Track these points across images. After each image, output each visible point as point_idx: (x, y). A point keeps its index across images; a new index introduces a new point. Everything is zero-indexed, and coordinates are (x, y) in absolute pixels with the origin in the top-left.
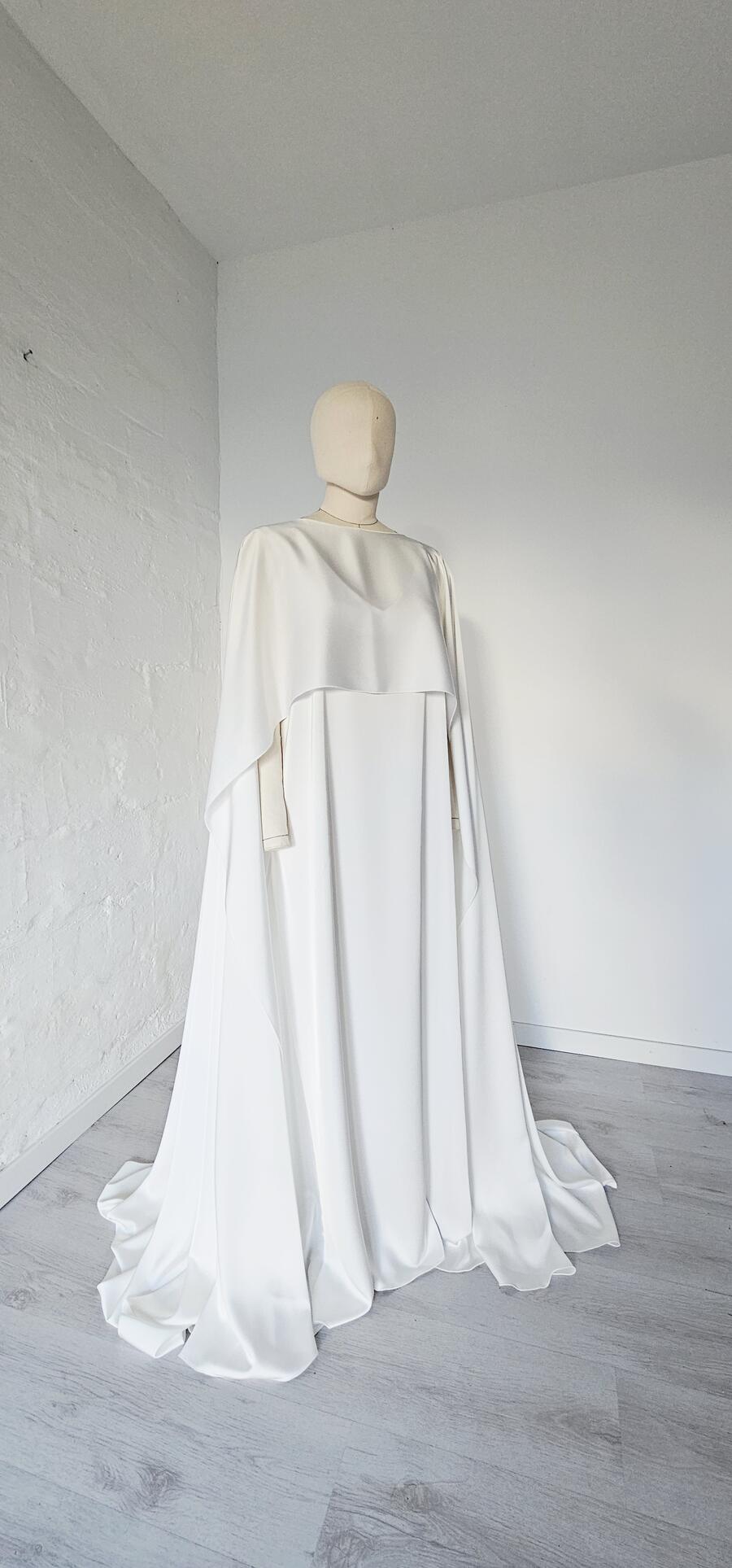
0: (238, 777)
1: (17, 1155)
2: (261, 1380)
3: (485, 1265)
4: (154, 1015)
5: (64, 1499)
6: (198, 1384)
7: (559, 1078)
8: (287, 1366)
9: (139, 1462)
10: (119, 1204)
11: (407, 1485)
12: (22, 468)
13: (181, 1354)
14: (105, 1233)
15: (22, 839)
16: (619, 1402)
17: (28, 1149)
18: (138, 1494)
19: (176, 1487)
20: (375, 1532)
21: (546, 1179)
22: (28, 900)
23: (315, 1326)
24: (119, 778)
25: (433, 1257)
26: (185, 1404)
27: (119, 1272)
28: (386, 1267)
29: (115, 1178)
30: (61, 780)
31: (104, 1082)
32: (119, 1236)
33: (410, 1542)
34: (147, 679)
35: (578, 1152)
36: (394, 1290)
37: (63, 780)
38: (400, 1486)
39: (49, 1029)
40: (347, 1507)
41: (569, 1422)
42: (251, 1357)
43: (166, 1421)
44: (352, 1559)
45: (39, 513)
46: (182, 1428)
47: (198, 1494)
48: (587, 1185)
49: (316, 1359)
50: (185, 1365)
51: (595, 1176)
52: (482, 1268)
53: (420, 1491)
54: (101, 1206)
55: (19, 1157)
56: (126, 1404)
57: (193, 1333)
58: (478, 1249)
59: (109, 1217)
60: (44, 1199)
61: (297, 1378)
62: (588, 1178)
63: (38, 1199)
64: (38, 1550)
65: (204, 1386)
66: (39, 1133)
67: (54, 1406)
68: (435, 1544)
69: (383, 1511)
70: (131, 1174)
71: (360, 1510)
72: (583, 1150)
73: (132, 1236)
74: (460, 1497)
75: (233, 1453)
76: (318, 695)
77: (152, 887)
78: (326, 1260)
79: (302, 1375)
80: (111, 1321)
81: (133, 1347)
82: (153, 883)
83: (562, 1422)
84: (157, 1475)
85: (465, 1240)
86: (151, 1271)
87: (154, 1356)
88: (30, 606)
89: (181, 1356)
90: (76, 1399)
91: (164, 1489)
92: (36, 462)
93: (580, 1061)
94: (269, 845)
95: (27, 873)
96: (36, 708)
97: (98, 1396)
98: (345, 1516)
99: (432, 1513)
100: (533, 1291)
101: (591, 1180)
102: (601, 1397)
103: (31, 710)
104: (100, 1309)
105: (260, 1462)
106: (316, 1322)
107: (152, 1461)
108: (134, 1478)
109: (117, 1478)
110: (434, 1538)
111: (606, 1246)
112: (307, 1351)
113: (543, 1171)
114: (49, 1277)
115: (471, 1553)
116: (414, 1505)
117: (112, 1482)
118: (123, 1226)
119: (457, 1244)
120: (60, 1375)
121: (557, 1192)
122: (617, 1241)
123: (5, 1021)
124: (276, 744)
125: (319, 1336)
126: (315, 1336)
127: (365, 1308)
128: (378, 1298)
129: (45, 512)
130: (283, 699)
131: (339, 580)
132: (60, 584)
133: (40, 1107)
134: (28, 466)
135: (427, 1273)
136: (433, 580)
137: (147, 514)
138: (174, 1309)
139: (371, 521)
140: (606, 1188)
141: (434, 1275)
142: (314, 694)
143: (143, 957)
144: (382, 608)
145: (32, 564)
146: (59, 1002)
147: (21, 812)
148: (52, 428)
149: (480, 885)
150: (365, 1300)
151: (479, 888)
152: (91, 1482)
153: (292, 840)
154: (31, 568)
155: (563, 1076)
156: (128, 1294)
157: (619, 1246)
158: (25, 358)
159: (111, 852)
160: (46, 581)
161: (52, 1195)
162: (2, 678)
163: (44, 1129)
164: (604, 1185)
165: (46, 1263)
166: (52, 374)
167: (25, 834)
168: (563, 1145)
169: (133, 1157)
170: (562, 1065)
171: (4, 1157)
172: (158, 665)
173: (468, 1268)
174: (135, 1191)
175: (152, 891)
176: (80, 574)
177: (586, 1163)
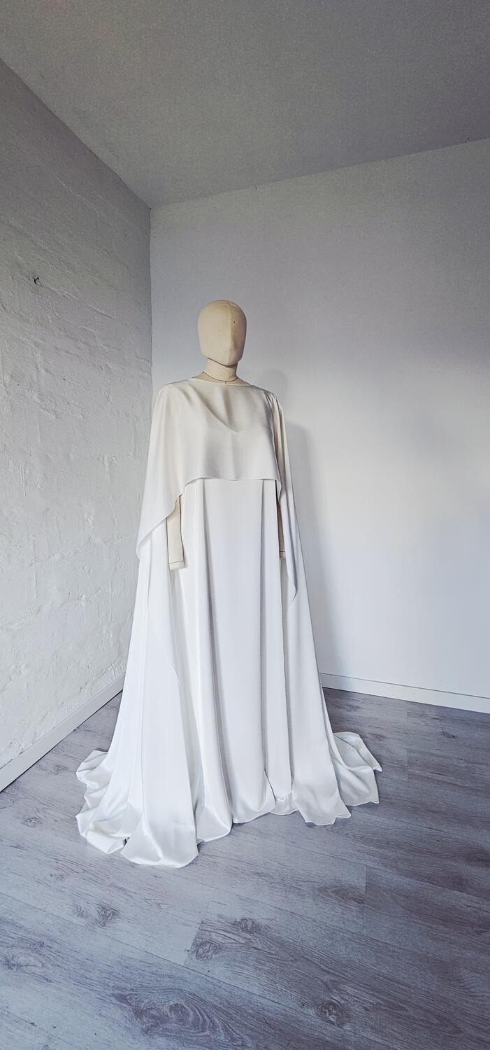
0: (155, 528)
2: (165, 866)
3: (298, 811)
4: (111, 667)
5: (57, 921)
6: (130, 867)
7: (355, 708)
8: (180, 861)
9: (97, 904)
10: (88, 773)
11: (242, 920)
12: (33, 346)
14: (80, 789)
15: (33, 561)
16: (367, 883)
17: (36, 742)
18: (96, 920)
19: (117, 917)
20: (223, 941)
21: (339, 765)
22: (37, 597)
23: (197, 840)
24: (90, 525)
25: (268, 806)
26: (123, 877)
27: (88, 809)
28: (240, 810)
29: (87, 759)
31: (81, 705)
32: (88, 791)
33: (242, 947)
34: (107, 465)
35: (361, 751)
36: (245, 823)
37: (57, 527)
38: (239, 920)
39: (49, 672)
40: (209, 929)
41: (336, 892)
42: (160, 854)
43: (112, 885)
44: (210, 954)
45: (43, 371)
46: (121, 888)
47: (129, 921)
48: (364, 769)
49: (197, 857)
50: (124, 858)
51: (369, 764)
52: (297, 813)
53: (250, 923)
54: (78, 774)
55: (31, 746)
56: (92, 876)
57: (128, 842)
58: (295, 802)
59: (83, 780)
60: (46, 770)
62: (366, 765)
63: (43, 770)
64: (42, 945)
65: (135, 869)
66: (43, 733)
67: (52, 876)
68: (255, 948)
69: (228, 932)
70: (96, 758)
71: (216, 931)
72: (365, 750)
73: (96, 791)
74: (272, 926)
75: (149, 901)
76: (199, 482)
77: (110, 590)
78: (206, 805)
79: (186, 866)
80: (83, 835)
81: (95, 848)
82: (110, 587)
83: (333, 893)
84: (107, 911)
85: (288, 797)
86: (106, 809)
87: (107, 853)
88: (38, 426)
89: (121, 853)
90: (63, 873)
91: (110, 918)
92: (41, 342)
93: (369, 698)
94: (172, 567)
95: (36, 581)
96: (42, 485)
97: (75, 872)
98: (208, 933)
99: (255, 934)
100: (325, 825)
101: (368, 767)
102: (357, 880)
103: (39, 486)
104: (77, 829)
105: (162, 906)
106: (198, 837)
107: (104, 904)
108: (94, 912)
109: (85, 911)
110: (254, 946)
111: (371, 803)
112: (193, 852)
113: (337, 760)
114: (48, 811)
115: (273, 952)
116: (245, 929)
117: (82, 913)
118: (90, 784)
119: (283, 799)
120: (55, 861)
121: (345, 772)
122: (378, 800)
123: (23, 667)
124: (177, 509)
125: (199, 846)
126: (198, 845)
127: (227, 830)
128: (235, 827)
129: (46, 370)
130: (181, 483)
131: (213, 415)
132: (55, 412)
133: (44, 717)
134: (36, 344)
135: (264, 815)
136: (269, 412)
137: (106, 365)
138: (118, 829)
139: (234, 379)
140: (375, 771)
141: (269, 816)
142: (198, 481)
143: (104, 632)
144: (237, 431)
145: (39, 402)
146: (55, 657)
147: (32, 545)
148: (51, 321)
149: (298, 591)
150: (225, 826)
151: (297, 593)
152: (71, 913)
153: (187, 563)
154: (38, 404)
155: (359, 707)
156: (93, 820)
157: (379, 803)
158: (35, 282)
159: (85, 569)
160: (47, 410)
161: (51, 768)
162: (22, 468)
163: (46, 730)
164: (375, 769)
165: (47, 804)
166: (50, 289)
167: (35, 558)
168: (352, 746)
169: (97, 748)
170: (358, 701)
171: (23, 745)
172: (114, 457)
173: (289, 812)
174: (98, 766)
175: (110, 592)
176: (67, 404)
177: (366, 757)
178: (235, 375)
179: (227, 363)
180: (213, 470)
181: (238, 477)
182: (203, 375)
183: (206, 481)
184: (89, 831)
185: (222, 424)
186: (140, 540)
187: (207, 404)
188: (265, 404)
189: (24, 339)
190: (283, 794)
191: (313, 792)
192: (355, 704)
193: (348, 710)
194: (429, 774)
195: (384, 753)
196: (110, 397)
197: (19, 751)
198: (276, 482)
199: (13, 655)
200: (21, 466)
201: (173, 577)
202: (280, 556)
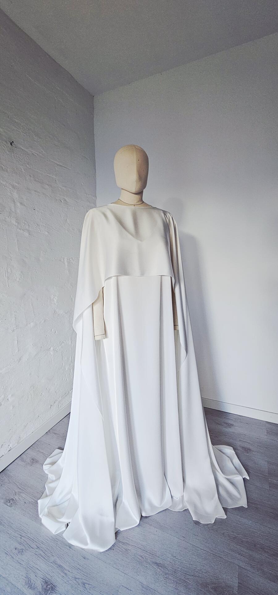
0: (84, 311)
1: (16, 445)
2: (93, 550)
3: (188, 509)
5: (13, 590)
6: (68, 548)
7: (230, 425)
8: (102, 545)
9: (42, 578)
10: (50, 467)
12: (11, 188)
13: (63, 534)
14: (44, 478)
15: (15, 329)
16: (239, 583)
17: (20, 442)
18: (40, 592)
19: (54, 592)
21: (217, 473)
22: (18, 351)
23: (116, 529)
24: (55, 303)
25: (167, 503)
26: (62, 556)
27: (47, 496)
28: (147, 506)
29: (51, 456)
30: (31, 305)
31: (51, 416)
32: (49, 480)
34: (66, 264)
35: (234, 461)
36: (150, 516)
39: (28, 398)
41: (215, 589)
42: (88, 540)
43: (54, 562)
45: (19, 204)
46: (60, 566)
48: (237, 477)
49: (115, 543)
50: (64, 539)
51: (240, 473)
52: (187, 510)
54: (45, 467)
55: (17, 445)
56: (41, 553)
57: (69, 525)
58: (185, 502)
59: (46, 472)
60: (25, 462)
61: (106, 551)
62: (237, 474)
63: (23, 462)
65: (71, 549)
66: (25, 437)
67: (16, 549)
70: (57, 454)
72: (236, 461)
73: (53, 481)
75: (77, 580)
78: (124, 500)
79: (108, 550)
80: (40, 516)
81: (46, 528)
82: (70, 341)
83: (212, 589)
84: (48, 585)
85: (181, 497)
86: (57, 497)
87: (54, 533)
88: (16, 240)
90: (23, 548)
91: (49, 592)
92: (17, 184)
93: (240, 418)
94: (97, 338)
95: (18, 341)
96: (20, 279)
97: (32, 548)
100: (207, 524)
101: (239, 476)
102: (230, 579)
104: (38, 510)
105: (87, 586)
106: (116, 527)
107: (47, 579)
108: (39, 584)
111: (242, 507)
112: (111, 540)
114: (22, 494)
118: (51, 477)
119: (177, 498)
120: (20, 536)
121: (222, 478)
123: (10, 396)
124: (100, 297)
125: (117, 533)
126: (115, 533)
127: (137, 523)
128: (143, 519)
129: (21, 204)
130: (103, 278)
131: (125, 231)
132: (28, 231)
133: (25, 426)
134: (14, 187)
135: (164, 510)
136: (166, 227)
137: (65, 200)
138: (63, 515)
139: (141, 203)
140: (244, 479)
141: (167, 511)
142: (113, 278)
144: (141, 241)
145: (17, 224)
146: (32, 388)
147: (14, 318)
148: (23, 171)
149: (188, 353)
151: (188, 355)
152: (24, 584)
153: (107, 336)
154: (16, 226)
155: (232, 425)
156: (48, 506)
157: (247, 507)
158: (11, 144)
159: (52, 331)
160: (23, 230)
161: (28, 460)
162: (5, 269)
163: (27, 434)
164: (244, 477)
165: (22, 488)
166: (22, 150)
167: (16, 326)
168: (228, 457)
169: (58, 447)
170: (232, 420)
171: (11, 445)
172: (71, 258)
173: (181, 510)
174: (56, 462)
175: (70, 344)
176: (37, 226)
177: (237, 467)
178: (141, 200)
179: (134, 190)
180: (123, 270)
181: (142, 274)
182: (118, 202)
183: (120, 278)
184: (44, 516)
185: (130, 236)
186: (75, 319)
187: (121, 222)
188: (163, 220)
189: (4, 183)
190: (177, 496)
192: (230, 422)
193: (226, 427)
195: (250, 464)
196: (68, 220)
197: (8, 449)
198: (171, 277)
199: (2, 389)
200: (4, 267)
201: (98, 344)
202: (175, 329)
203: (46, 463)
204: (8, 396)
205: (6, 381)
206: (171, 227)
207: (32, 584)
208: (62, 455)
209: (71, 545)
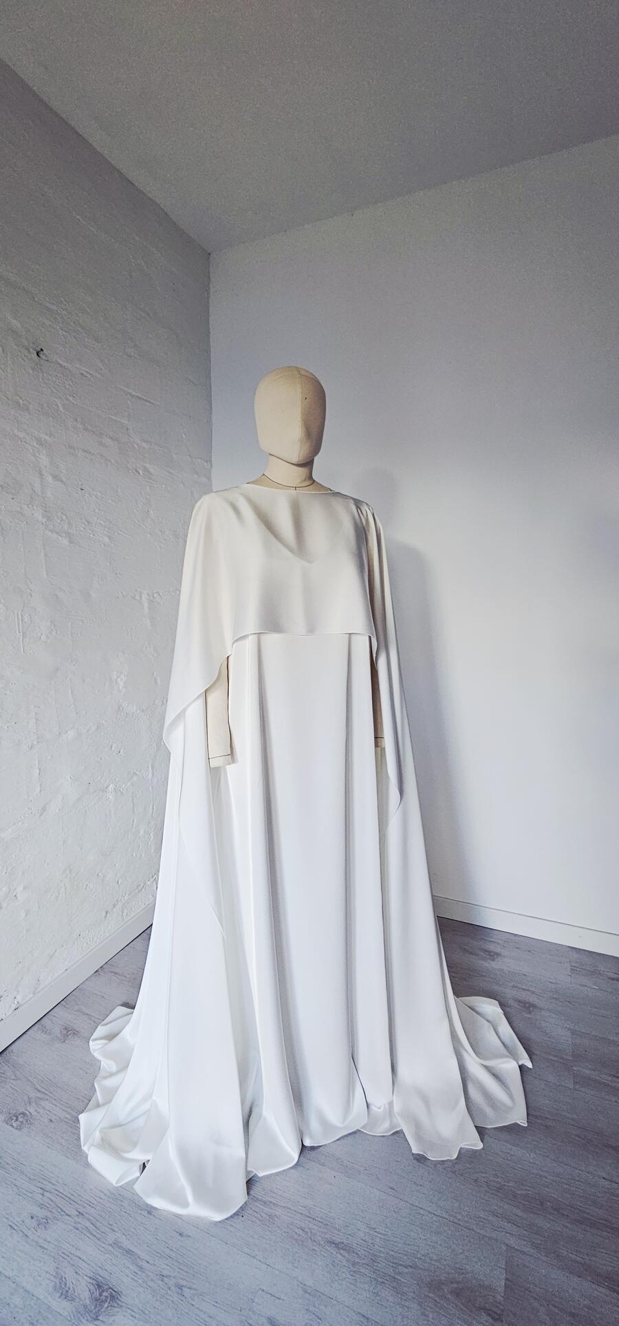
0: (190, 704)
1: (31, 996)
2: (198, 1217)
3: (401, 1131)
4: (152, 880)
5: (28, 1303)
6: (145, 1213)
7: (493, 955)
8: (218, 1207)
9: (90, 1278)
10: (106, 1044)
12: (35, 444)
13: (136, 1185)
14: (91, 1069)
15: (35, 742)
16: (507, 1279)
17: (39, 992)
18: (85, 1306)
19: (116, 1305)
21: (465, 1054)
22: (41, 791)
23: (248, 1172)
24: (121, 688)
25: (357, 1118)
26: (133, 1230)
27: (98, 1106)
28: (314, 1125)
29: (104, 1022)
30: (70, 692)
31: (107, 936)
32: (102, 1073)
34: (146, 605)
35: (500, 1030)
36: (320, 1146)
37: (72, 693)
39: (59, 894)
41: (457, 1293)
42: (190, 1198)
43: (116, 1244)
45: (50, 479)
46: (128, 1251)
47: (133, 1313)
48: (506, 1062)
49: (245, 1203)
50: (138, 1195)
51: (512, 1054)
52: (399, 1133)
54: (93, 1045)
55: (31, 998)
56: (88, 1224)
57: (148, 1166)
58: (397, 1115)
59: (96, 1055)
60: (50, 1034)
61: (227, 1219)
62: (508, 1057)
63: (45, 1033)
65: (151, 1217)
66: (50, 978)
67: (32, 1218)
70: (121, 1017)
72: (505, 1029)
73: (111, 1075)
75: (166, 1280)
76: (253, 639)
77: (150, 776)
78: (265, 1113)
79: (231, 1217)
80: (85, 1148)
81: (99, 1174)
82: (151, 771)
83: (452, 1292)
84: (103, 1291)
85: (387, 1106)
86: (122, 1107)
87: (114, 1184)
88: (42, 554)
89: (138, 1188)
90: (49, 1214)
91: (106, 1305)
92: (47, 438)
93: (514, 940)
94: (214, 763)
95: (40, 769)
96: (48, 637)
97: (67, 1215)
100: (442, 1161)
101: (510, 1059)
102: (489, 1271)
103: (44, 638)
104: (79, 1135)
105: (186, 1291)
106: (249, 1169)
107: (100, 1278)
108: (83, 1290)
109: (71, 1289)
111: (516, 1125)
112: (239, 1195)
113: (461, 1047)
114: (43, 1103)
117: (67, 1292)
118: (107, 1064)
119: (380, 1108)
120: (41, 1191)
121: (474, 1065)
122: (526, 1122)
123: (21, 888)
124: (222, 676)
125: (250, 1183)
126: (247, 1182)
127: (292, 1158)
128: (306, 1152)
129: (55, 477)
130: (228, 637)
131: (274, 539)
132: (68, 534)
133: (51, 957)
134: (40, 442)
135: (350, 1134)
136: (361, 533)
137: (146, 470)
138: (134, 1144)
139: (308, 483)
140: (521, 1067)
141: (357, 1136)
142: (250, 637)
143: (142, 832)
144: (309, 562)
145: (44, 520)
146: (68, 872)
147: (34, 720)
148: (61, 409)
149: (405, 796)
150: (292, 1153)
151: (402, 801)
152: (51, 1290)
153: (235, 758)
154: (43, 524)
155: (498, 954)
156: (101, 1126)
157: (526, 1125)
158: (38, 355)
159: (113, 749)
160: (57, 533)
161: (57, 1031)
162: (18, 615)
163: (53, 974)
164: (520, 1063)
165: (44, 1091)
166: (61, 366)
167: (38, 738)
168: (488, 1021)
169: (121, 1003)
170: (498, 943)
171: (19, 998)
172: (156, 593)
173: (388, 1133)
174: (118, 1034)
175: (150, 778)
176: (86, 523)
177: (507, 1041)
178: (310, 477)
179: (295, 460)
180: (272, 621)
181: (311, 630)
182: (262, 480)
183: (262, 637)
184: (92, 1147)
185: (287, 552)
186: (168, 721)
187: (267, 523)
188: (354, 518)
189: (21, 435)
190: (379, 1102)
191: (425, 1100)
192: (492, 947)
193: (483, 959)
194: (606, 1078)
195: (534, 1036)
196: (151, 512)
197: (14, 1007)
198: (370, 637)
199: (4, 873)
200: (16, 612)
201: (215, 776)
202: (377, 745)
203: (95, 1035)
204: (15, 889)
205: (13, 856)
206: (371, 531)
207: (69, 1289)
208: (130, 1019)
209: (153, 1207)
